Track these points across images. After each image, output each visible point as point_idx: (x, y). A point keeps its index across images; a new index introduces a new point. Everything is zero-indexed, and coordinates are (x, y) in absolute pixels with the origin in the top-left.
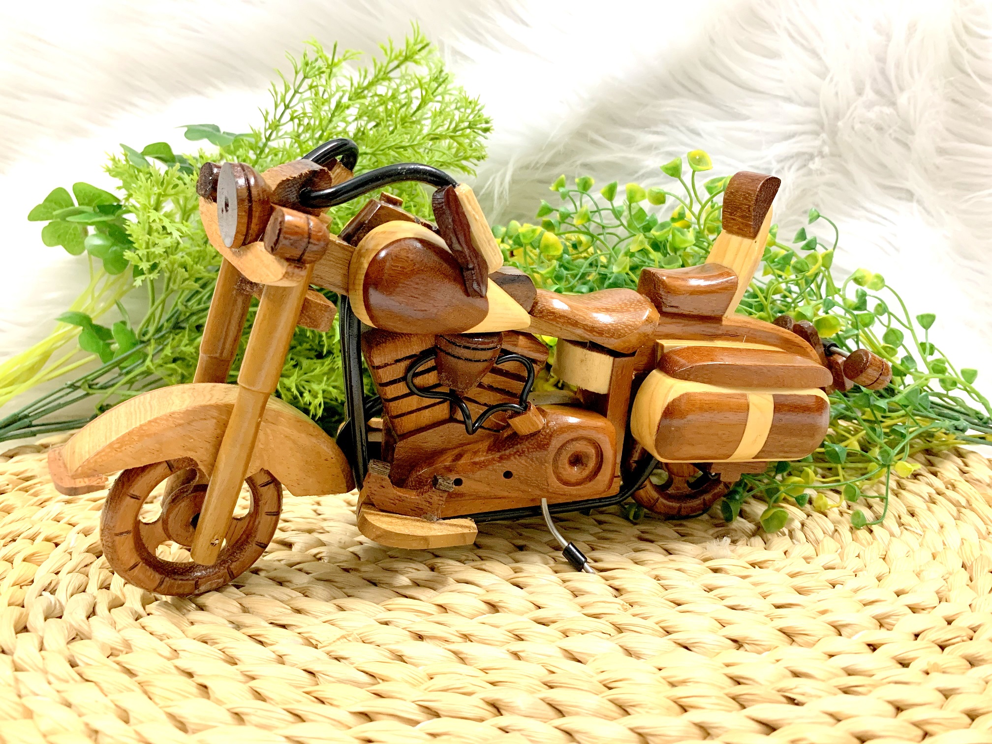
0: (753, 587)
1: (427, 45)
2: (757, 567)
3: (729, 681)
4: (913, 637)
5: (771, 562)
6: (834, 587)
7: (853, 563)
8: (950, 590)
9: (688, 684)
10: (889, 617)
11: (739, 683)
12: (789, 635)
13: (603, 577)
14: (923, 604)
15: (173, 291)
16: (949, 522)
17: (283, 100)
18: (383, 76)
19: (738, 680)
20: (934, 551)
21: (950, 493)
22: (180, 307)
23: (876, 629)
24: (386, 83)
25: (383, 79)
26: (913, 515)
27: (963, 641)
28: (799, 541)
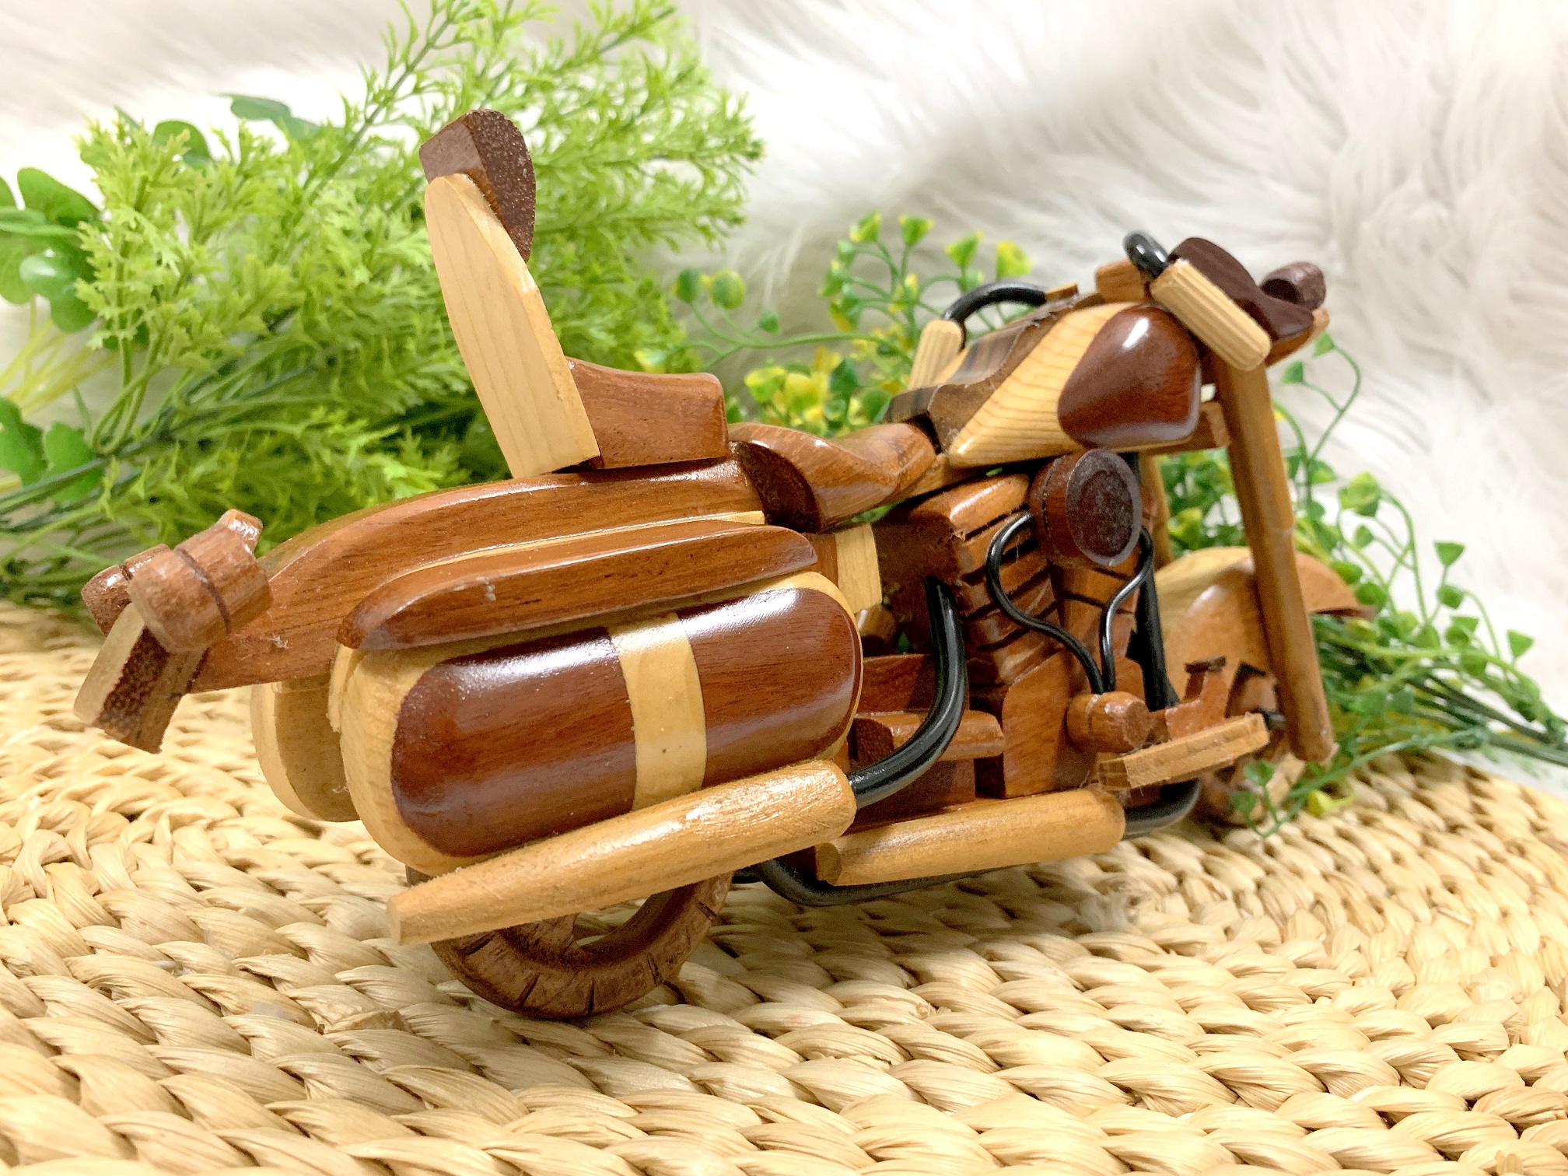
0: (1164, 988)
1: (670, 11)
2: (1173, 953)
3: (1113, 1163)
4: (1464, 1104)
5: (1199, 946)
6: (1314, 1002)
7: (1348, 962)
8: (1526, 1025)
9: (1032, 1162)
10: (1417, 1063)
11: (1132, 1169)
12: (1232, 1086)
13: (890, 947)
14: (1481, 1043)
15: (160, 367)
16: (1518, 906)
17: (405, 58)
18: (590, 55)
19: (1131, 1162)
20: (1492, 954)
21: (1515, 860)
22: (176, 403)
23: (1394, 1084)
24: (594, 69)
25: (589, 60)
26: (1452, 891)
27: (1558, 1118)
28: (1251, 912)
